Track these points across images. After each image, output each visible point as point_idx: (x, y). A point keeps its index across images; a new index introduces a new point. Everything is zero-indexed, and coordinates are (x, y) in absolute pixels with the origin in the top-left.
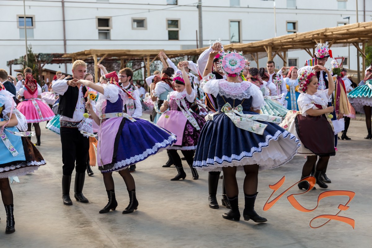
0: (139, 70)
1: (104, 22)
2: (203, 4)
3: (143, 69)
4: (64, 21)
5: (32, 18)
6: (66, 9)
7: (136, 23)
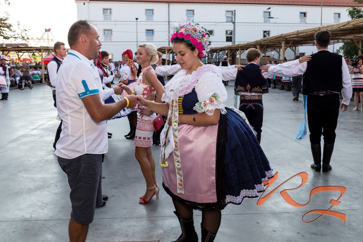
0: (205, 58)
2: (236, 22)
3: (207, 58)
4: (169, 31)
5: (153, 30)
6: (170, 26)
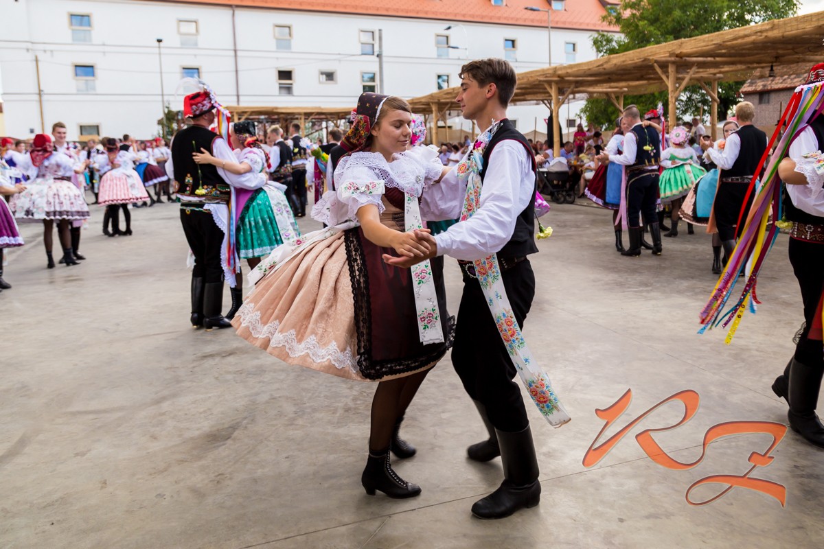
1: (285, 75)
4: (237, 71)
5: (198, 69)
6: (239, 59)
7: (324, 76)
